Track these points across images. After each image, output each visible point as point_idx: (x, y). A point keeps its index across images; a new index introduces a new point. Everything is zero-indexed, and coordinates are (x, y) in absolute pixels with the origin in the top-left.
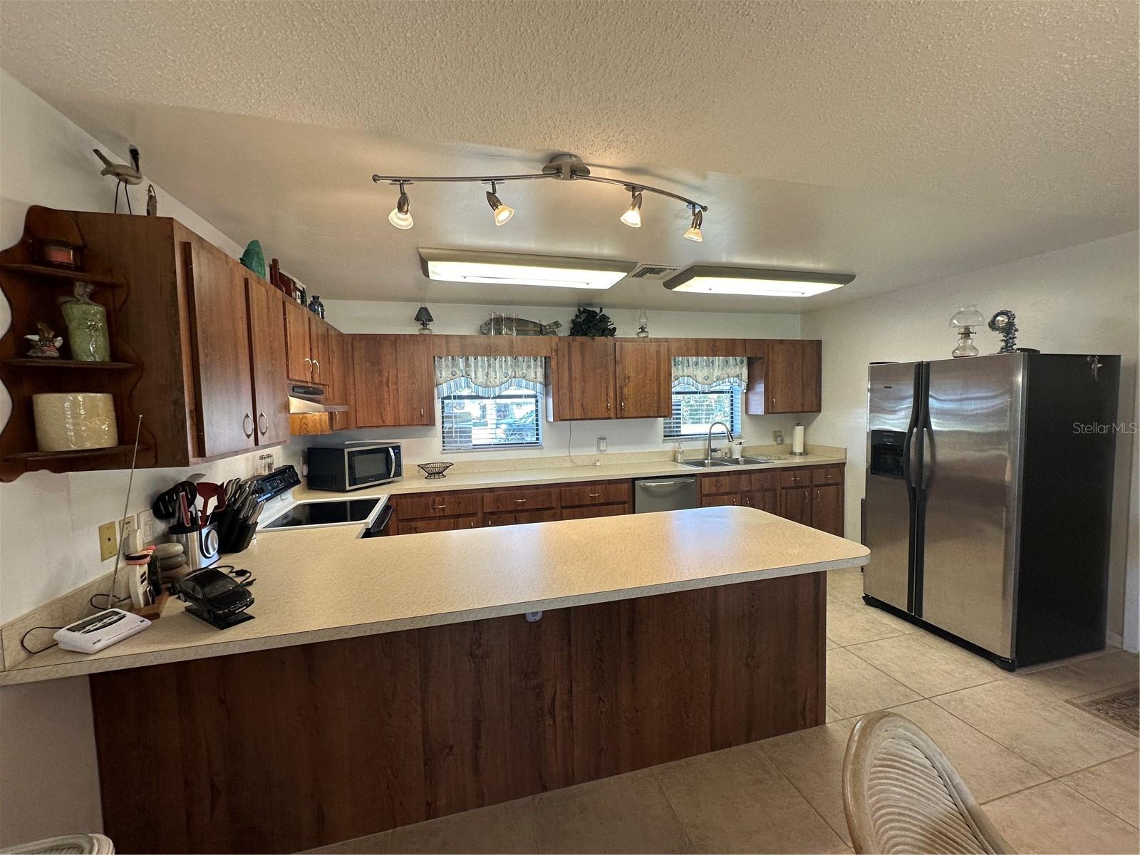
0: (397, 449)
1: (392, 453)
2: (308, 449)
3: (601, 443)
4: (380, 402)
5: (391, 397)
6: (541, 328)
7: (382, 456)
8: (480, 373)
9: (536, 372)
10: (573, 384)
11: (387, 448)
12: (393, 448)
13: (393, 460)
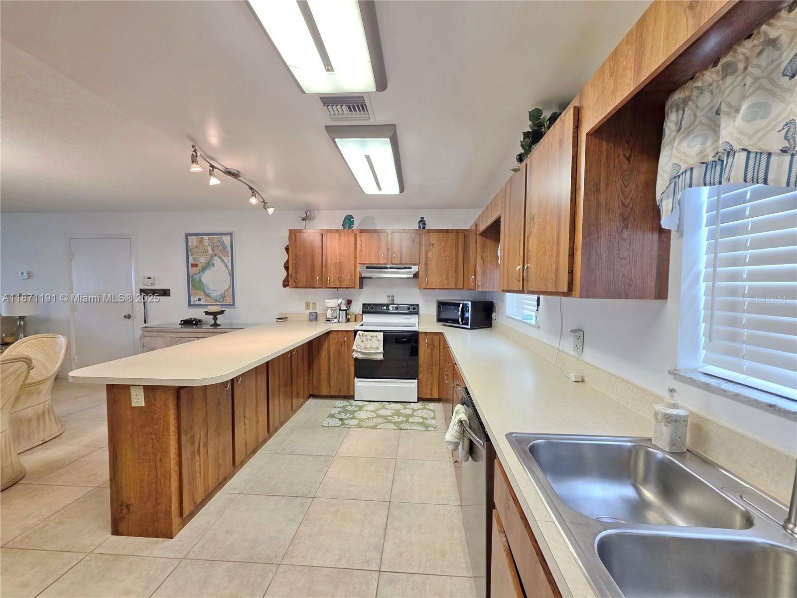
1: (460, 309)
7: (457, 307)
11: (460, 304)
12: (463, 304)
13: (460, 312)
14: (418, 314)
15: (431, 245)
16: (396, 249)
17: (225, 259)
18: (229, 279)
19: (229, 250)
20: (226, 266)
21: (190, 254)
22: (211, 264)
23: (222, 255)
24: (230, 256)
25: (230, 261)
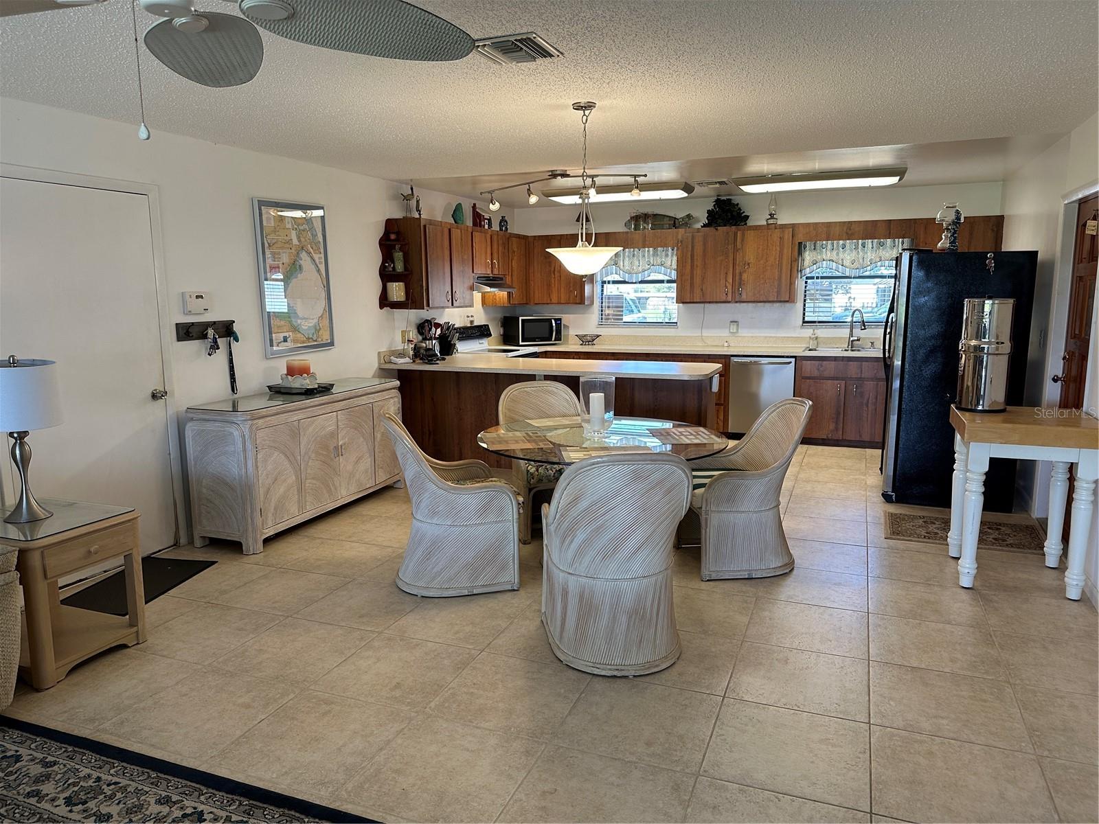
0: (558, 321)
1: (554, 325)
2: (504, 317)
3: (732, 326)
4: (549, 285)
5: (556, 282)
6: (675, 222)
7: (547, 323)
8: (627, 262)
9: (671, 260)
10: (695, 273)
11: (551, 319)
12: (555, 319)
13: (554, 328)
14: (490, 335)
15: (514, 252)
16: (495, 255)
17: (316, 257)
18: (323, 296)
19: (321, 240)
20: (319, 271)
21: (266, 245)
22: (297, 268)
23: (312, 248)
24: (322, 251)
25: (323, 260)
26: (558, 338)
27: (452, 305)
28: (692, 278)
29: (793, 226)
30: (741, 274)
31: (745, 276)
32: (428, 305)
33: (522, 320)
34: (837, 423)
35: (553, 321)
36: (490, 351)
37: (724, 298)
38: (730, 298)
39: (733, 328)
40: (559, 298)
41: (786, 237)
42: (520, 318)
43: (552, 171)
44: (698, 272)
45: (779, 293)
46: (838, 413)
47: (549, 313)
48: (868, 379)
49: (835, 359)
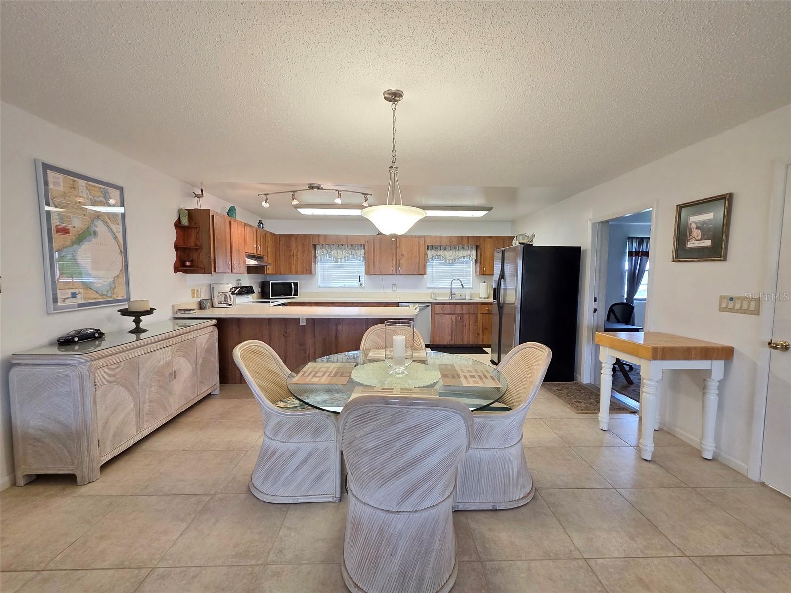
0: (296, 284)
1: (293, 286)
4: (290, 263)
5: (294, 261)
7: (289, 285)
8: (335, 252)
9: (361, 252)
11: (291, 283)
12: (293, 283)
13: (293, 289)
14: (254, 293)
15: (269, 242)
16: (258, 243)
18: (119, 259)
20: (116, 238)
22: (92, 233)
23: (109, 219)
24: (120, 223)
25: (121, 230)
26: (296, 294)
27: (232, 271)
28: (374, 261)
29: (424, 237)
30: (399, 260)
31: (402, 261)
32: (215, 271)
33: (272, 283)
34: (452, 336)
35: (292, 284)
36: (253, 302)
37: (391, 273)
38: (394, 273)
39: (394, 288)
40: (296, 271)
41: (421, 242)
42: (271, 282)
43: (311, 184)
44: (377, 258)
45: (419, 270)
46: (452, 331)
47: (291, 280)
48: (465, 313)
49: (450, 303)
